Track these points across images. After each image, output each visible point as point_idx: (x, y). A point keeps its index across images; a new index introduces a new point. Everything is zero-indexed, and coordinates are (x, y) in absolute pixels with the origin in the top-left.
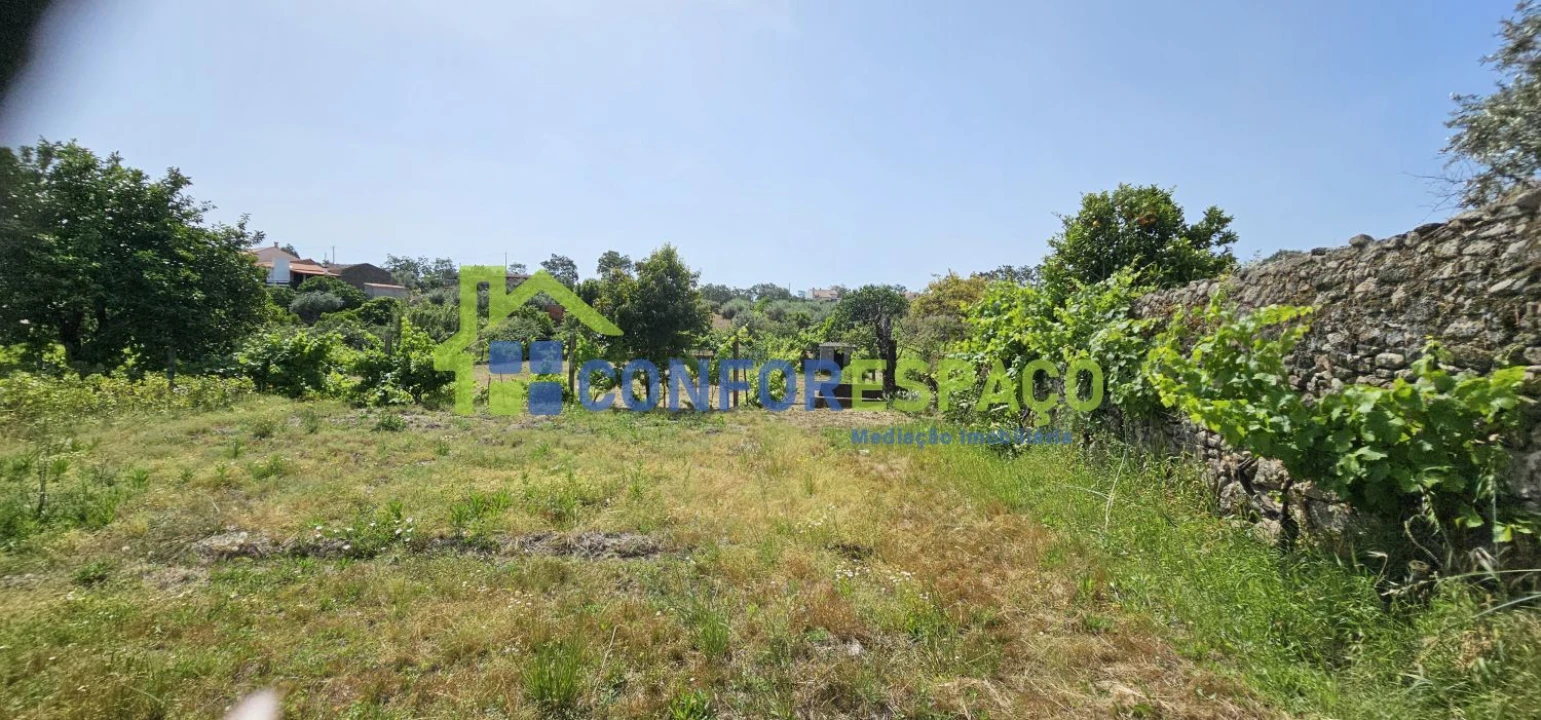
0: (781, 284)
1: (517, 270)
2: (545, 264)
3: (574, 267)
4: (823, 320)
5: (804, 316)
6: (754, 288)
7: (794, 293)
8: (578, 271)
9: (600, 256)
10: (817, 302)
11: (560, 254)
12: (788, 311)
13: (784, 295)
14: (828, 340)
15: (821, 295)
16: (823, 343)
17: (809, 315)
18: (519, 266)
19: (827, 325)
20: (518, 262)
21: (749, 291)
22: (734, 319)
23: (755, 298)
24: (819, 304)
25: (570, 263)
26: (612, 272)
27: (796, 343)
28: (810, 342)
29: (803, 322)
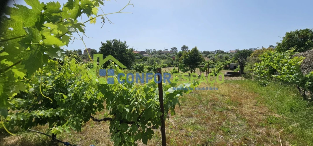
2: (171, 49)
4: (232, 58)
6: (215, 51)
7: (225, 52)
8: (178, 50)
9: (182, 46)
11: (174, 47)
12: (223, 56)
13: (223, 52)
14: (233, 62)
15: (232, 52)
16: (231, 63)
18: (167, 49)
21: (214, 52)
22: (210, 58)
23: (215, 53)
24: (231, 54)
25: (176, 48)
26: (184, 49)
27: (224, 63)
28: (228, 63)
29: (227, 58)
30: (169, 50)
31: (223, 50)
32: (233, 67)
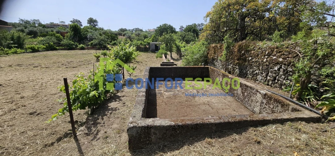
0: (140, 28)
1: (63, 23)
2: (71, 21)
3: (81, 22)
4: (151, 36)
5: (146, 35)
6: (134, 29)
7: (144, 30)
8: (82, 24)
9: (88, 19)
10: (149, 32)
11: (75, 19)
12: (141, 34)
13: (141, 31)
14: (153, 42)
15: (151, 31)
16: (151, 43)
17: (147, 35)
18: (63, 22)
19: (152, 37)
20: (62, 21)
21: (132, 30)
22: (125, 36)
23: (134, 32)
24: (150, 33)
25: (79, 21)
26: (92, 24)
27: (143, 43)
28: (147, 42)
29: (145, 37)
30: (67, 24)
31: (142, 29)
32: (154, 48)
